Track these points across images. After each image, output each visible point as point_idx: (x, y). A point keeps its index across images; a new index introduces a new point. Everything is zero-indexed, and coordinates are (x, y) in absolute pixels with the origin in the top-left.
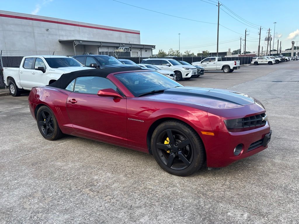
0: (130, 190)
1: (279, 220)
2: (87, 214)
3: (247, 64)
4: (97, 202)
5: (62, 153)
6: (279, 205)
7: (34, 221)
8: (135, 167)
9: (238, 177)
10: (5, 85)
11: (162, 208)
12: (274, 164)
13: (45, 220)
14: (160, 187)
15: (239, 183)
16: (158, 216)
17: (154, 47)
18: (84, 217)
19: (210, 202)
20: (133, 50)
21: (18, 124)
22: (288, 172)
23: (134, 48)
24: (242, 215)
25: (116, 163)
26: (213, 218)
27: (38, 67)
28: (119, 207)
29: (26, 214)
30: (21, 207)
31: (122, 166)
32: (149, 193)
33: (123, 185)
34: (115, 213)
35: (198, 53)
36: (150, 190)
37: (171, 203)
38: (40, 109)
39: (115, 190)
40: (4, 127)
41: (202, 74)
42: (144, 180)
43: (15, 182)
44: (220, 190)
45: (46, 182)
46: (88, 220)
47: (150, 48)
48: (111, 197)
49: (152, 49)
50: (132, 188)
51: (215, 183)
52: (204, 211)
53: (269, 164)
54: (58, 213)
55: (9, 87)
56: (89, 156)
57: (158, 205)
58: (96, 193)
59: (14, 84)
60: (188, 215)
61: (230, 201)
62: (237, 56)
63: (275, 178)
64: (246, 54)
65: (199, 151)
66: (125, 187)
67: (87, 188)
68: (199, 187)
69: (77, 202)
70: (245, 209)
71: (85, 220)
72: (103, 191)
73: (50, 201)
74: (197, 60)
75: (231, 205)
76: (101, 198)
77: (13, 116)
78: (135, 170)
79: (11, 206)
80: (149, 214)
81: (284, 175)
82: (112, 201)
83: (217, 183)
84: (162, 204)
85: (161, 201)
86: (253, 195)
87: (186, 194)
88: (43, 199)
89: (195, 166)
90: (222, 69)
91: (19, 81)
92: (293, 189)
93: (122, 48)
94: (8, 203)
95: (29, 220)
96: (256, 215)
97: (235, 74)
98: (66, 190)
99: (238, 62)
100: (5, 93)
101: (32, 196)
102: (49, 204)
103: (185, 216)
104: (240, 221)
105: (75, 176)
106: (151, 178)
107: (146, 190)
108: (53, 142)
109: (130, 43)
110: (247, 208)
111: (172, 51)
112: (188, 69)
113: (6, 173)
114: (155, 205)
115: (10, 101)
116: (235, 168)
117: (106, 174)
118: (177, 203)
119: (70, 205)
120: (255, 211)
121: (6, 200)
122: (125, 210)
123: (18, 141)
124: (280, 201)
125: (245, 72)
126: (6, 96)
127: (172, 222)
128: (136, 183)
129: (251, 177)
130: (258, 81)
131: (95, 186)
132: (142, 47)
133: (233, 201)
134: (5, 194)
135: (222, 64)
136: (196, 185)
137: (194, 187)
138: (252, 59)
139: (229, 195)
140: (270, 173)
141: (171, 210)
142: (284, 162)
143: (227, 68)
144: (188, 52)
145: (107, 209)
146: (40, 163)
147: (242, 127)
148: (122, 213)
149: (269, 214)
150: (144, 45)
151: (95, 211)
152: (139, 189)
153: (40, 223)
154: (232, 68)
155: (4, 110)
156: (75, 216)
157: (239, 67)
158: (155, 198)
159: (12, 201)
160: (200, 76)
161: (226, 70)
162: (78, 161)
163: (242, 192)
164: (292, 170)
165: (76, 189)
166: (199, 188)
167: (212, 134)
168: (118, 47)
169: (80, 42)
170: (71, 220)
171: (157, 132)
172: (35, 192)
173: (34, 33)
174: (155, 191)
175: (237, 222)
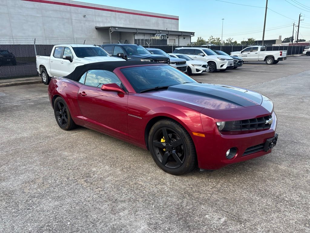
0: (120, 185)
1: (255, 228)
2: (75, 202)
3: (298, 54)
4: (88, 192)
5: (72, 143)
6: (263, 214)
7: (28, 204)
8: (133, 162)
9: (232, 181)
10: (38, 73)
11: (144, 204)
12: (276, 171)
13: (38, 204)
14: (150, 184)
15: (231, 187)
16: (137, 212)
17: (193, 34)
18: (71, 205)
19: (193, 203)
20: (170, 38)
21: (41, 113)
22: (289, 180)
23: (171, 35)
24: (220, 219)
25: (117, 156)
26: (189, 219)
27: (66, 57)
28: (105, 200)
29: (24, 197)
30: (22, 191)
31: (122, 160)
32: (137, 189)
33: (116, 179)
34: (100, 204)
35: (242, 41)
36: (140, 186)
37: (154, 200)
38: (56, 99)
39: (107, 183)
40: (29, 114)
41: (240, 65)
42: (138, 175)
43: (24, 167)
44: (208, 192)
45: (49, 170)
46: (74, 208)
47: (188, 35)
48: (101, 189)
49: (191, 36)
50: (124, 183)
51: (206, 184)
52: (183, 211)
53: (272, 170)
54: (50, 200)
55: (41, 75)
56: (95, 148)
57: (141, 201)
58: (89, 184)
59: (46, 72)
60: (166, 213)
61: (213, 204)
62: (287, 44)
63: (271, 185)
64: (298, 43)
65: (191, 152)
66: (117, 181)
67: (83, 178)
68: (188, 187)
69: (70, 191)
70: (225, 213)
71: (72, 208)
72: (96, 183)
73: (48, 188)
74: (238, 49)
75: (213, 208)
76: (92, 189)
77: (40, 104)
78: (133, 165)
79: (14, 189)
80: (130, 209)
81: (283, 183)
82: (101, 193)
83: (208, 185)
84: (146, 200)
85: (146, 198)
86: (239, 200)
87: (172, 193)
88: (42, 185)
89: (186, 167)
90: (265, 60)
91: (50, 70)
92: (286, 199)
93: (158, 35)
94: (12, 186)
95: (25, 203)
96: (234, 220)
97: (279, 65)
98: (64, 179)
99: (285, 53)
100: (38, 80)
101: (33, 181)
102: (46, 190)
103: (163, 214)
104: (214, 224)
105: (76, 166)
106: (145, 174)
107: (135, 186)
108: (67, 132)
109: (168, 30)
110: (227, 212)
111: (213, 39)
112: (224, 60)
113: (18, 159)
114: (139, 201)
115: (41, 89)
116: (233, 171)
117: (104, 167)
118: (161, 201)
119: (63, 193)
120: (234, 217)
121: (11, 183)
122: (109, 203)
123: (37, 129)
124: (266, 210)
125: (293, 64)
126: (38, 84)
127: (149, 218)
128: (129, 178)
129: (246, 182)
130: (303, 75)
131: (91, 177)
132: (180, 34)
133: (216, 204)
134: (11, 178)
135: (266, 54)
136: (185, 185)
137: (183, 187)
138: (304, 48)
139: (215, 199)
140: (268, 179)
141: (152, 207)
142: (289, 169)
143: (271, 59)
144: (230, 40)
145: (93, 200)
146: (50, 151)
147: (240, 130)
148: (105, 205)
149: (247, 222)
150: (182, 32)
151: (83, 200)
152: (129, 184)
153: (33, 207)
154: (276, 59)
155: (33, 98)
156: (65, 203)
157: (285, 58)
158: (141, 194)
159: (16, 185)
160: (238, 67)
161: (269, 62)
162: (83, 152)
163: (229, 196)
164: (295, 179)
165: (73, 179)
166: (188, 189)
167: (203, 136)
168: (155, 34)
169: (116, 28)
170: (60, 206)
171: (154, 129)
172: (38, 178)
173: (71, 19)
174: (144, 187)
175: (211, 225)
